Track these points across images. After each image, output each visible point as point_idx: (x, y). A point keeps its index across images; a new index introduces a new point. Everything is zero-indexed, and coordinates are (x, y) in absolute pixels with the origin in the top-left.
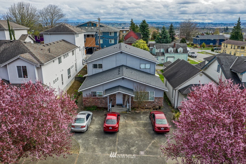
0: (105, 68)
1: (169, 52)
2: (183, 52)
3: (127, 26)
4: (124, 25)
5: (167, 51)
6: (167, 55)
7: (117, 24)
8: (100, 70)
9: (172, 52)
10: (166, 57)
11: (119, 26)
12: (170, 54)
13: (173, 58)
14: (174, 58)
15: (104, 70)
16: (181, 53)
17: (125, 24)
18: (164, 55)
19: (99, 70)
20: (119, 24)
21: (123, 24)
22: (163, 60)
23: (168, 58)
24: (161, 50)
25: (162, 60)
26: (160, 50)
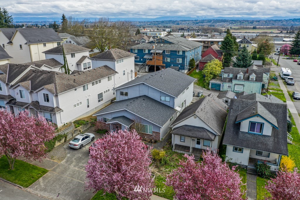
0: (130, 96)
1: (238, 78)
2: (256, 80)
3: (261, 25)
4: (258, 23)
5: (236, 78)
6: (234, 82)
7: (248, 22)
8: (126, 98)
9: (242, 79)
10: (233, 84)
11: (250, 24)
12: (238, 81)
13: (242, 86)
14: (244, 86)
15: (129, 98)
16: (253, 81)
17: (259, 21)
18: (232, 82)
19: (124, 98)
20: (250, 21)
21: (256, 22)
22: (230, 87)
23: (236, 85)
24: (230, 76)
25: (228, 87)
26: (228, 75)
